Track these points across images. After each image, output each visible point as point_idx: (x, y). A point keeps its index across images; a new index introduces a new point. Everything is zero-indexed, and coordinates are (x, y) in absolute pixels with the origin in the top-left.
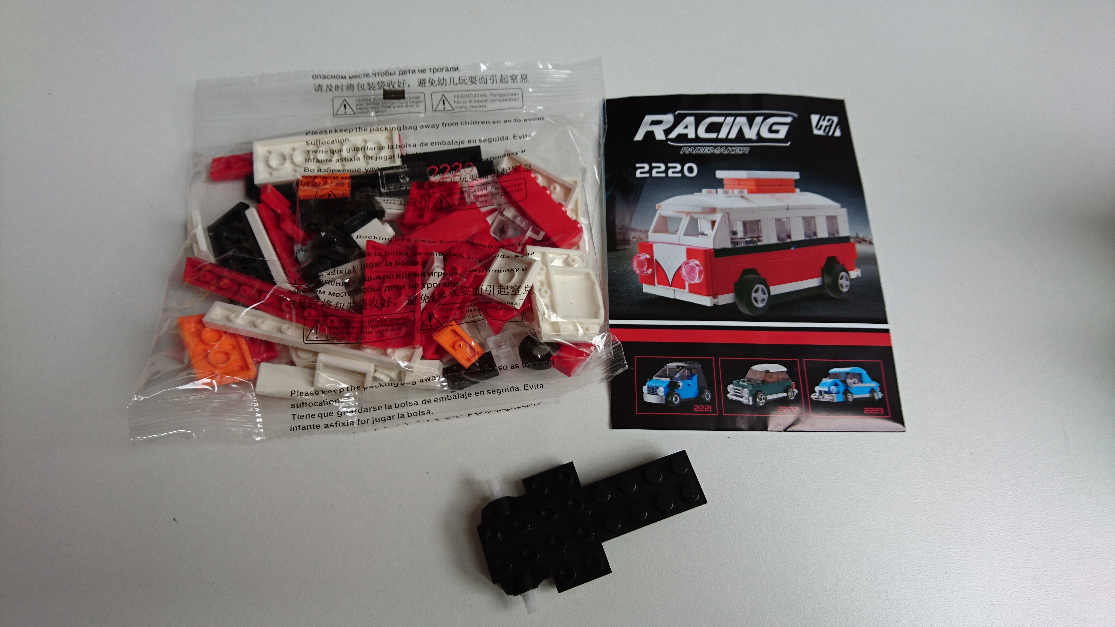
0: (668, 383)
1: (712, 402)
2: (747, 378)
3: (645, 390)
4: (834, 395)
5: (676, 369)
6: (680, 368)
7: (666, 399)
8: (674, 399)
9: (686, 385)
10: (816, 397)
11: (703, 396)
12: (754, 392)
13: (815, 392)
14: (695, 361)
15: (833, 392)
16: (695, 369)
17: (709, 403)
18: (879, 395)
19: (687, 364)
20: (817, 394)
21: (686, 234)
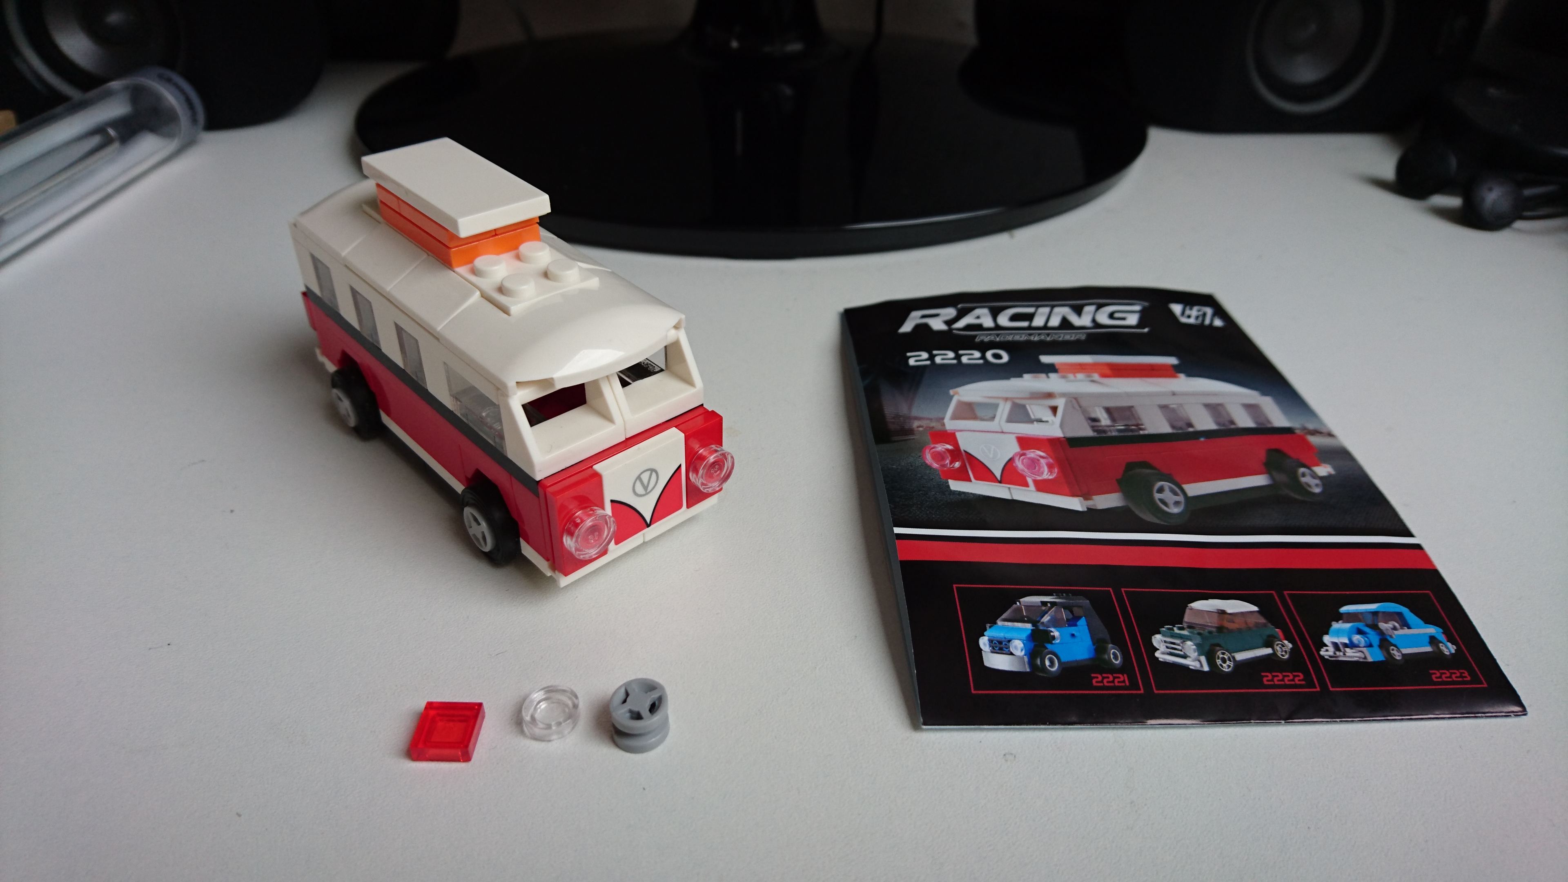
0: (1030, 632)
1: (1126, 668)
2: (1187, 622)
3: (985, 644)
4: (1364, 650)
5: (1039, 606)
6: (1049, 605)
7: (1032, 663)
8: (1047, 663)
9: (1068, 638)
10: (1331, 653)
11: (1106, 657)
12: (1207, 648)
13: (1327, 646)
14: (1076, 593)
15: (1361, 646)
16: (1079, 607)
17: (1121, 670)
18: (1449, 649)
19: (1059, 598)
20: (1331, 649)
21: (1010, 420)
